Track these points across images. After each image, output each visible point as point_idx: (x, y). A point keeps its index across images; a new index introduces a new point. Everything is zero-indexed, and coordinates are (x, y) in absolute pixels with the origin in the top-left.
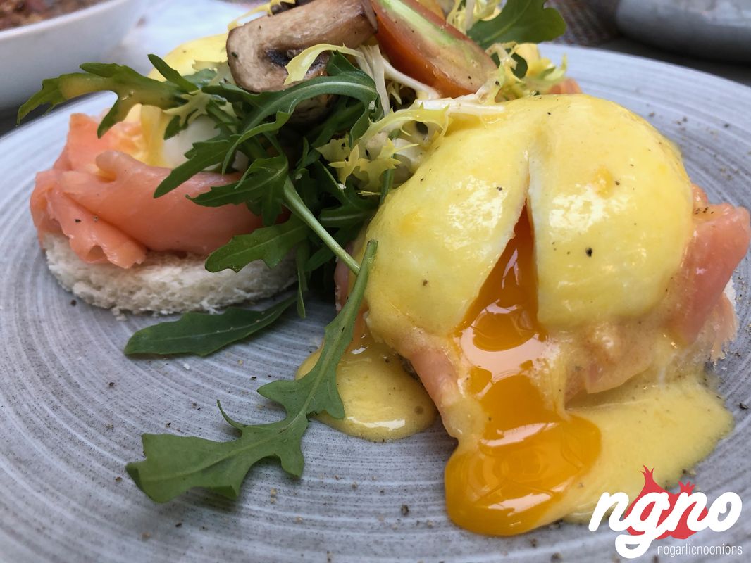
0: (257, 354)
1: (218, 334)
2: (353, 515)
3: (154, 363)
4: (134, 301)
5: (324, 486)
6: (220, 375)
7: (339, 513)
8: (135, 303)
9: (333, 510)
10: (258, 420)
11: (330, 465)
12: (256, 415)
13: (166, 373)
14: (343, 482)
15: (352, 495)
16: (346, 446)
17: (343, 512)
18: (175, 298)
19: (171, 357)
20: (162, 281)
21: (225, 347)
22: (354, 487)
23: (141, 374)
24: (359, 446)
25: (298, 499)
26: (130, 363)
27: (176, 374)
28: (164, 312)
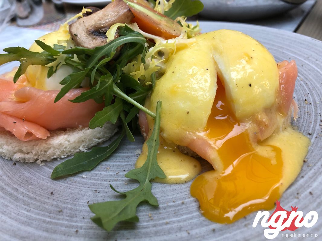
0: (114, 163)
1: (93, 160)
2: (189, 214)
3: (68, 179)
4: (47, 155)
5: (170, 207)
6: (101, 176)
7: (182, 215)
8: (48, 156)
9: (179, 215)
10: (128, 190)
11: (168, 198)
12: (126, 187)
13: (76, 182)
14: (177, 203)
15: (183, 206)
16: (171, 188)
17: (184, 214)
18: (67, 149)
19: (75, 174)
20: (60, 142)
21: (98, 164)
22: (183, 203)
23: (64, 185)
24: (177, 187)
25: (162, 215)
26: (56, 182)
27: (80, 181)
28: (63, 157)
